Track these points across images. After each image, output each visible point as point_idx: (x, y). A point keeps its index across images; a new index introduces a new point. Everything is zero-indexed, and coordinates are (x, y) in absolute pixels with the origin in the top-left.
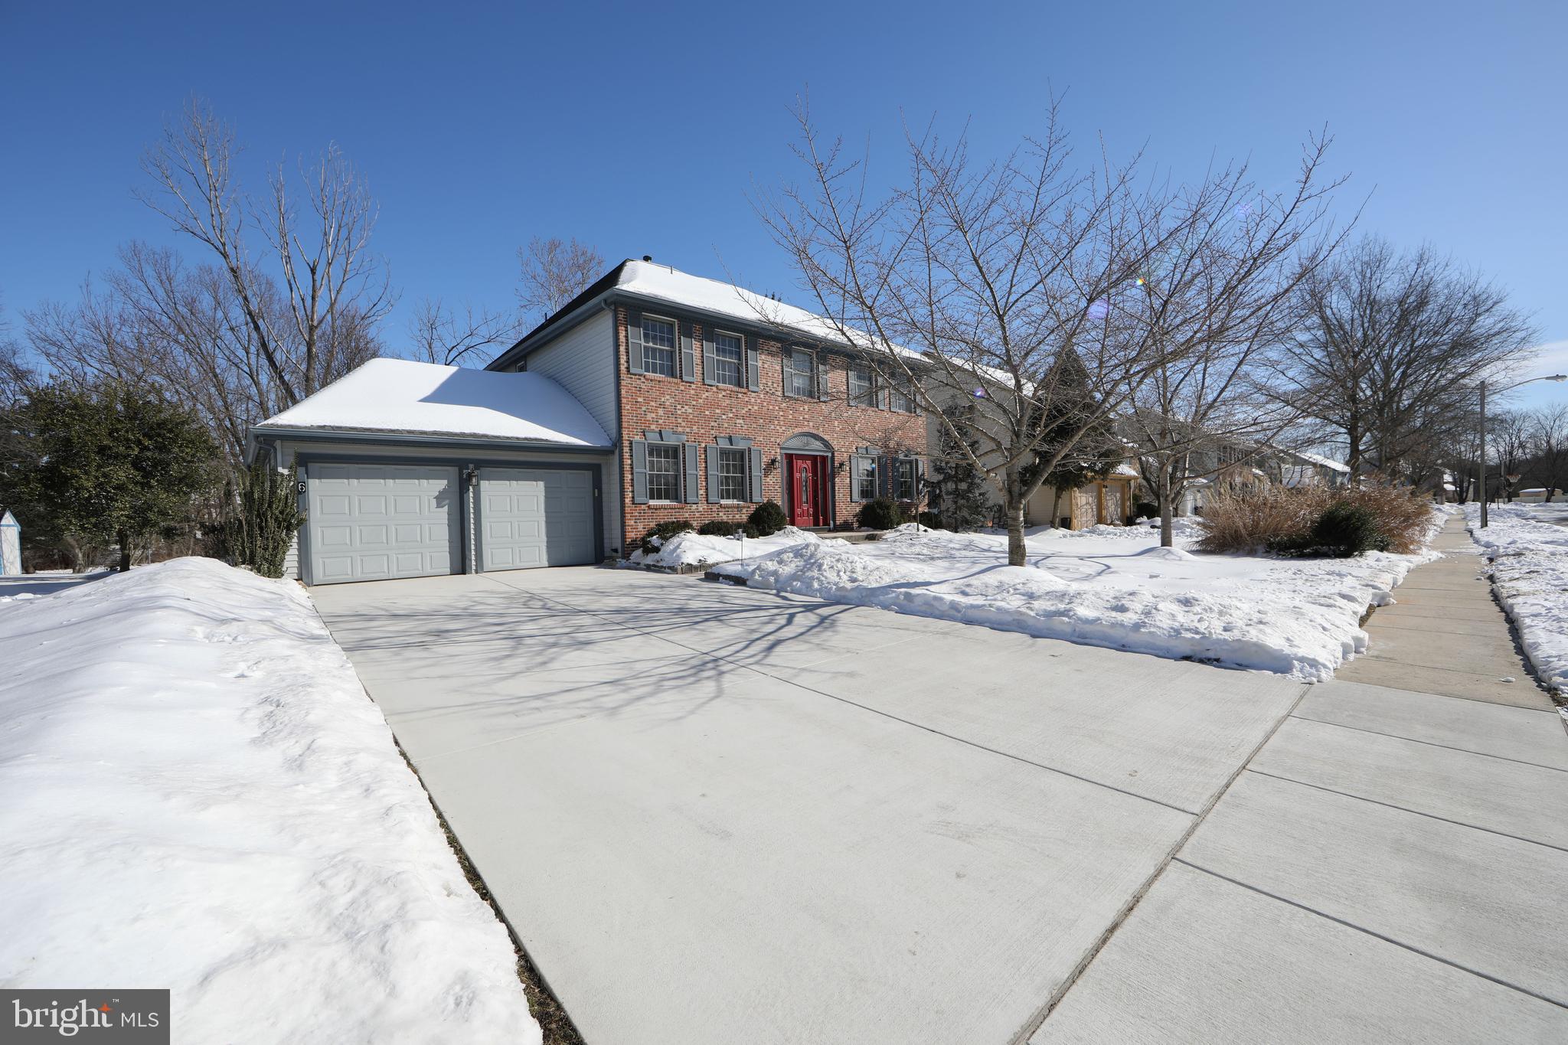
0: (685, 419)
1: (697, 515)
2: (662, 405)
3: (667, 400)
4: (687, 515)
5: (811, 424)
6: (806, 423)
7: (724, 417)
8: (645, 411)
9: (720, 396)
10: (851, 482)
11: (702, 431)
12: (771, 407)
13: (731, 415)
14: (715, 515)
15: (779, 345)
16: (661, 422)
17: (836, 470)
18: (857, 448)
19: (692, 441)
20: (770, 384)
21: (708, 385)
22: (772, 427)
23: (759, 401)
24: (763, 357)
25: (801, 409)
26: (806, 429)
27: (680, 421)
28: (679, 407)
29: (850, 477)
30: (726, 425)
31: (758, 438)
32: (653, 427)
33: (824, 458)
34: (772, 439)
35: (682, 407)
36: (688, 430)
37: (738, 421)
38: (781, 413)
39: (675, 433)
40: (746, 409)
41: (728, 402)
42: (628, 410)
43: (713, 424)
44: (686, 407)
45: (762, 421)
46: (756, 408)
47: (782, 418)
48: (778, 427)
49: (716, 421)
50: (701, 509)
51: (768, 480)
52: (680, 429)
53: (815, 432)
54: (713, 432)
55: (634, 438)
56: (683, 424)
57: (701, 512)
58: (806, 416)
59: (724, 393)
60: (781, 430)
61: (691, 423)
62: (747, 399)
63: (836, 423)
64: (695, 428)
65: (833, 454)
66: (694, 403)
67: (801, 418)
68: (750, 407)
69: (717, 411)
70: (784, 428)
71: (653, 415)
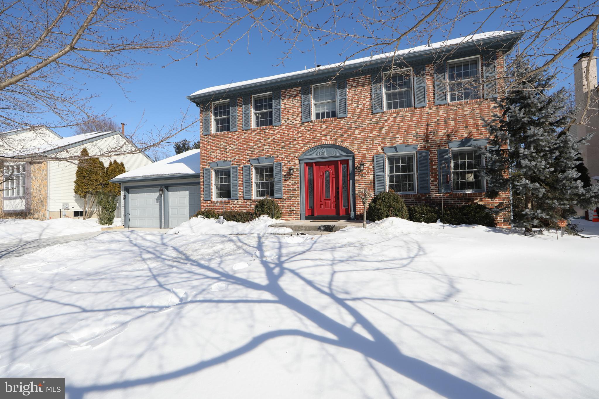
0: (232, 153)
1: (238, 206)
2: (219, 148)
3: (222, 144)
4: (231, 206)
5: (329, 137)
6: (323, 138)
7: (255, 147)
8: (211, 153)
9: (253, 134)
10: (374, 178)
11: (241, 158)
12: (291, 133)
13: (260, 145)
14: (249, 206)
15: (299, 88)
16: (218, 157)
17: (356, 170)
18: (382, 149)
19: (235, 165)
20: (290, 118)
21: (246, 130)
22: (292, 146)
23: (281, 131)
24: (285, 101)
25: (319, 128)
26: (324, 142)
27: (228, 154)
28: (228, 147)
29: (374, 174)
30: (257, 151)
31: (280, 156)
32: (214, 160)
33: (346, 162)
34: (292, 155)
35: (230, 146)
36: (233, 158)
37: (265, 147)
38: (300, 135)
39: (225, 161)
40: (271, 139)
41: (258, 137)
42: (203, 154)
43: (248, 152)
44: (232, 146)
45: (283, 144)
46: (279, 136)
47: (300, 139)
48: (297, 146)
49: (250, 150)
50: (240, 203)
51: (288, 183)
52: (229, 159)
53: (332, 142)
54: (248, 157)
55: (205, 167)
56: (230, 156)
57: (240, 204)
58: (323, 133)
59: (255, 132)
60: (299, 147)
61: (234, 154)
62: (272, 132)
63: (357, 132)
64: (237, 157)
65: (354, 156)
66: (237, 142)
67: (319, 135)
68: (274, 137)
69: (251, 144)
70: (302, 145)
71: (215, 154)
